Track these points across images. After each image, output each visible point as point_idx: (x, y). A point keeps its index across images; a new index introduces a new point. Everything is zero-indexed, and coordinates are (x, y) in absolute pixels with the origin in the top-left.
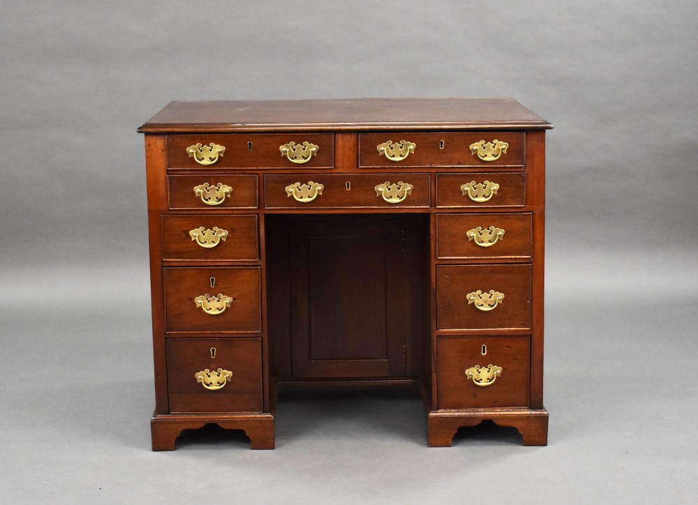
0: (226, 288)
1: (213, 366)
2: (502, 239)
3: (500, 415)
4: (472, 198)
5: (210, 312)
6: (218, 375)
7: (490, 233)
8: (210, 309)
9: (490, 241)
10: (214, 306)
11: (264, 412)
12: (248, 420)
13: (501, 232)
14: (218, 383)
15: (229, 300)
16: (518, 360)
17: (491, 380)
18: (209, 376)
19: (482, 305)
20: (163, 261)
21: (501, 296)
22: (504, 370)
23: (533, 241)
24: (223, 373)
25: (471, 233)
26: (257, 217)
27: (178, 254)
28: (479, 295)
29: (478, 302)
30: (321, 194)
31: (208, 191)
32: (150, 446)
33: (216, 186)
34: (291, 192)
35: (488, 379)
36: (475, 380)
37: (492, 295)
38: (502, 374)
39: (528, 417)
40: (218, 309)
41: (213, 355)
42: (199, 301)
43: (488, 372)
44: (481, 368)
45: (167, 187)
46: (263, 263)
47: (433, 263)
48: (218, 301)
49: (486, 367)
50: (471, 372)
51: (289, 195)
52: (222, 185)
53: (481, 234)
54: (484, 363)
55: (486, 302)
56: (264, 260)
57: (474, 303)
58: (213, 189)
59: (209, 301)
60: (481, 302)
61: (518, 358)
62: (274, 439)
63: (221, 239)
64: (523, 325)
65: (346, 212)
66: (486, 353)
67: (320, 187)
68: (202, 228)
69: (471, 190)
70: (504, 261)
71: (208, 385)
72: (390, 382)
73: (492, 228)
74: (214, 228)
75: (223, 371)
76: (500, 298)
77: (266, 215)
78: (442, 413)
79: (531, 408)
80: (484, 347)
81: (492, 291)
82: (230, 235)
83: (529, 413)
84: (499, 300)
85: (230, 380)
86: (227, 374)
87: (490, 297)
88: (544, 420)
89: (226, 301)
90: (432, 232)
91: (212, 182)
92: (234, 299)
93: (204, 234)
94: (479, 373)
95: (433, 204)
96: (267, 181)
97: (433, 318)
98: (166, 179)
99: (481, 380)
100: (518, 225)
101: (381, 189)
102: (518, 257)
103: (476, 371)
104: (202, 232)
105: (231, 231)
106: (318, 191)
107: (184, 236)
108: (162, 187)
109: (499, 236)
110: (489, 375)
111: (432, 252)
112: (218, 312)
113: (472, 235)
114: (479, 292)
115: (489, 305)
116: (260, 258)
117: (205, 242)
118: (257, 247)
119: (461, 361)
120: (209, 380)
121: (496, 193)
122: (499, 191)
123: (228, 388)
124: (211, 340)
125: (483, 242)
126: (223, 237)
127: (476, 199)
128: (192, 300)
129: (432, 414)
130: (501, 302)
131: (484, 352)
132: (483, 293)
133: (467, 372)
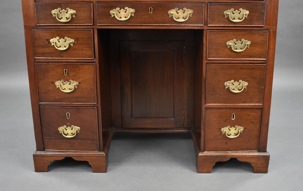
0: (74, 76)
1: (68, 124)
2: (249, 47)
3: (241, 155)
4: (232, 20)
5: (64, 91)
6: (72, 129)
7: (242, 43)
8: (65, 89)
9: (241, 49)
10: (67, 87)
11: (100, 151)
12: (90, 156)
13: (249, 43)
14: (72, 134)
15: (76, 83)
16: (254, 123)
17: (236, 135)
18: (66, 130)
19: (234, 89)
20: (35, 59)
21: (246, 84)
22: (245, 128)
23: (268, 50)
24: (74, 128)
25: (230, 43)
26: (92, 30)
27: (43, 54)
28: (232, 83)
29: (231, 87)
30: (133, 15)
31: (61, 13)
32: (34, 169)
33: (66, 10)
34: (114, 14)
35: (235, 134)
36: (227, 134)
37: (240, 83)
38: (243, 131)
39: (258, 157)
40: (69, 89)
41: (68, 117)
42: (58, 83)
43: (235, 130)
44: (231, 127)
45: (34, 11)
46: (97, 60)
47: (205, 62)
48: (70, 84)
49: (234, 127)
50: (225, 130)
51: (112, 16)
52: (69, 10)
53: (236, 44)
54: (233, 125)
55: (236, 87)
56: (98, 58)
57: (229, 88)
58: (64, 12)
59: (64, 84)
60: (233, 87)
61: (254, 122)
62: (106, 167)
63: (70, 45)
64: (258, 102)
65: (149, 28)
66: (234, 119)
67: (133, 10)
68: (58, 38)
69: (231, 14)
70: (249, 62)
71: (66, 135)
72: (176, 131)
73: (243, 40)
74: (65, 38)
75: (74, 127)
76: (246, 85)
77: (98, 29)
78: (206, 153)
79: (259, 151)
80: (233, 115)
81: (241, 81)
82: (76, 42)
83: (258, 154)
84: (245, 86)
85: (79, 132)
86: (76, 128)
87: (239, 85)
88: (267, 158)
89: (74, 84)
90: (204, 42)
91: (63, 7)
92: (79, 83)
93: (59, 42)
94: (230, 130)
95: (206, 24)
96: (98, 7)
97: (203, 96)
98: (34, 5)
99: (231, 134)
100: (259, 38)
101: (172, 12)
102: (258, 59)
103: (228, 129)
104: (58, 40)
105: (76, 39)
106: (131, 13)
107: (47, 43)
108: (32, 11)
109: (248, 45)
110: (236, 132)
111: (204, 55)
112: (70, 91)
113: (230, 44)
114: (233, 81)
115: (238, 89)
116: (95, 58)
117: (60, 47)
118: (93, 50)
119: (219, 123)
120: (66, 132)
121: (247, 17)
122: (249, 15)
123: (77, 136)
124: (66, 107)
125: (236, 49)
126: (72, 43)
127: (234, 21)
128: (53, 83)
129: (200, 154)
130: (246, 88)
131: (233, 118)
132: (235, 82)
133: (222, 130)
